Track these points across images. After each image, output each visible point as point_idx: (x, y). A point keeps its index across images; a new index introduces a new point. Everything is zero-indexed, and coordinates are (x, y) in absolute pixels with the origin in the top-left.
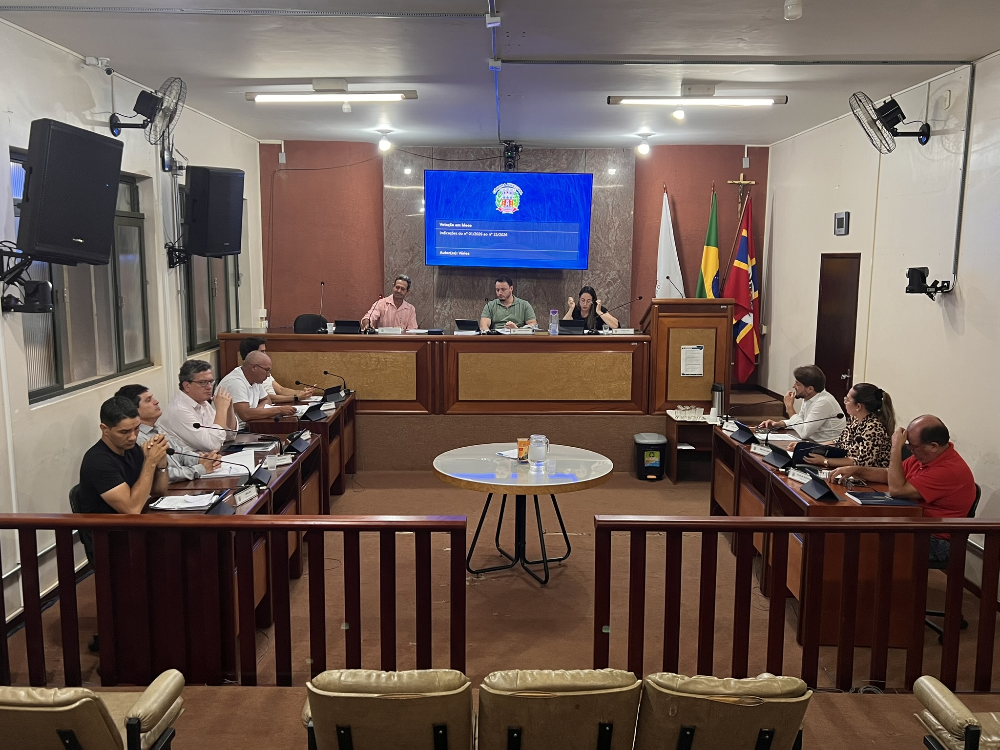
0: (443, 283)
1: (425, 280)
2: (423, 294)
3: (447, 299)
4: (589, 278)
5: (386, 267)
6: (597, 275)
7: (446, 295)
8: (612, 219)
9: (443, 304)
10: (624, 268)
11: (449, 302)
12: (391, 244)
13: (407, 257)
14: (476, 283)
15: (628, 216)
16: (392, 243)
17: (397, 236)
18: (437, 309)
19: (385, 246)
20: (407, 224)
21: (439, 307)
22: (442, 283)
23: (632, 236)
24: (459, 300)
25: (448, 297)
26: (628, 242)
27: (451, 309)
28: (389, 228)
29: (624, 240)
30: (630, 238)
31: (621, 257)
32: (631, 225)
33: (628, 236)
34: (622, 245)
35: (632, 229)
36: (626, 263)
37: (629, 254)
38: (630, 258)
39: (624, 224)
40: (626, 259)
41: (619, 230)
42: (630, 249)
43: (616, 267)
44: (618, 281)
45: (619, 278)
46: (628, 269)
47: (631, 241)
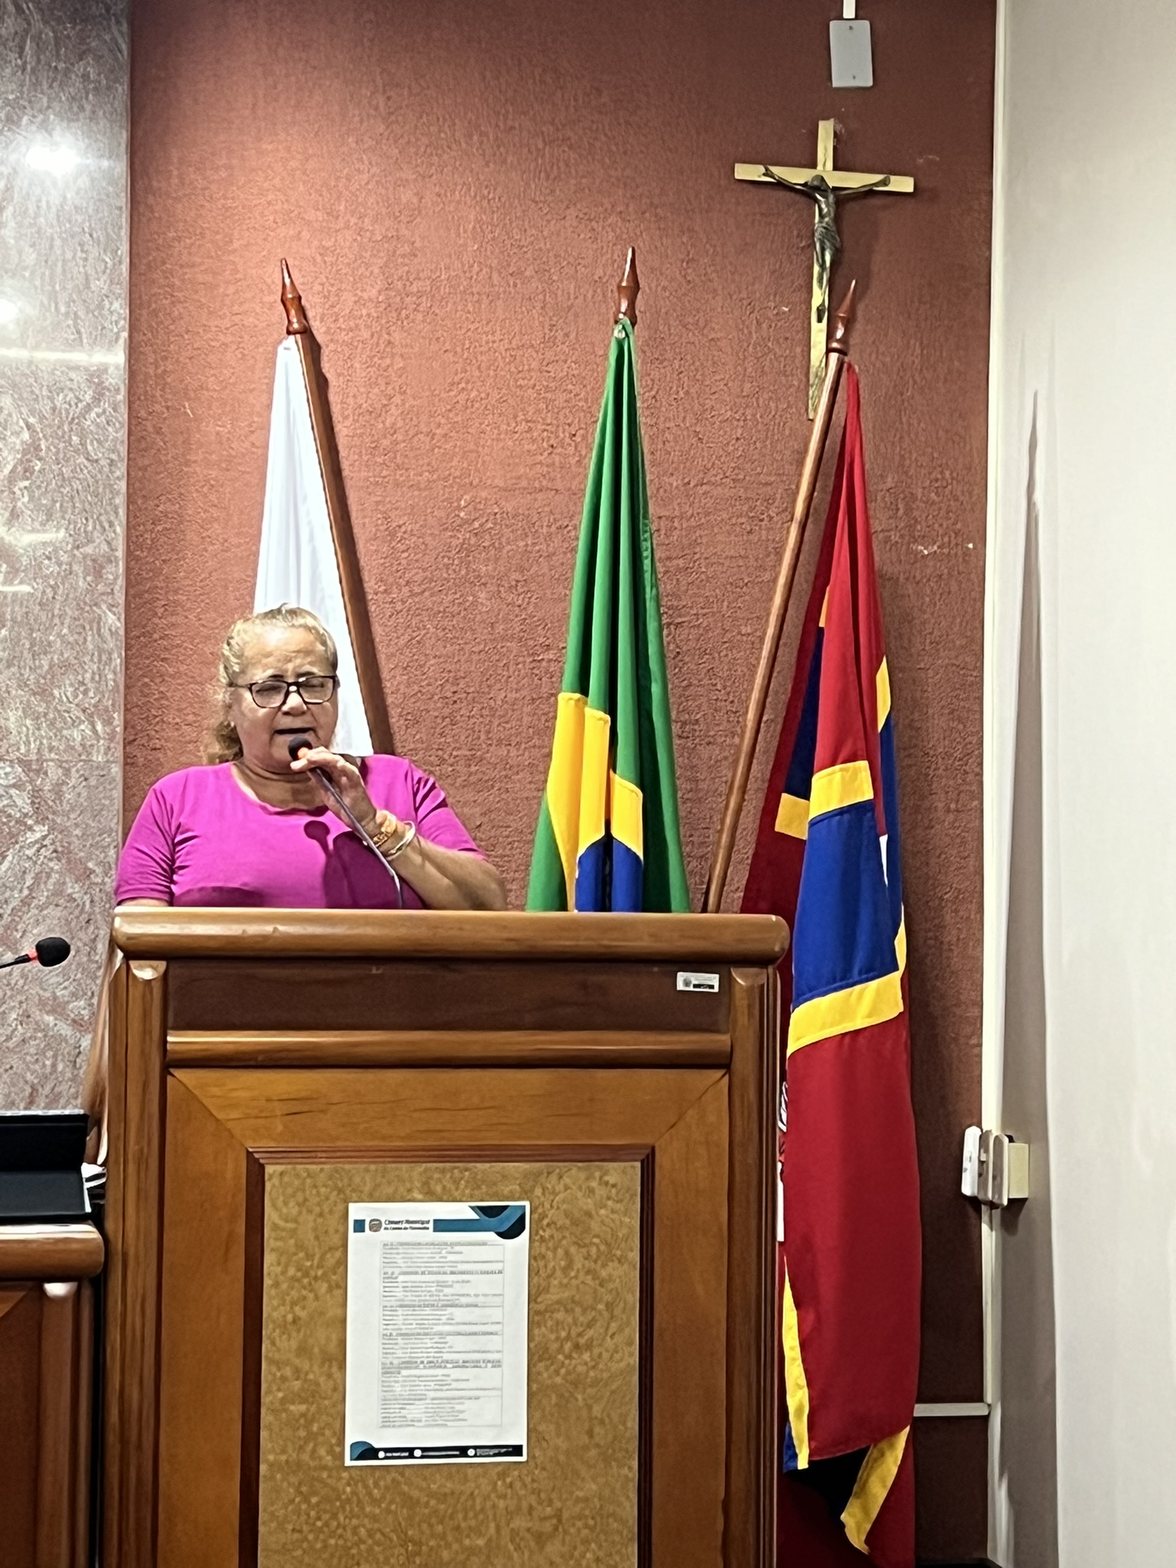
10: (69, 747)
29: (65, 558)
30: (109, 543)
31: (48, 672)
32: (114, 456)
33: (90, 528)
34: (54, 588)
35: (118, 478)
36: (84, 711)
37: (101, 651)
38: (110, 676)
39: (62, 445)
40: (82, 683)
41: (27, 483)
42: (111, 618)
43: (13, 739)
44: (29, 834)
45: (37, 811)
46: (98, 752)
47: (117, 566)
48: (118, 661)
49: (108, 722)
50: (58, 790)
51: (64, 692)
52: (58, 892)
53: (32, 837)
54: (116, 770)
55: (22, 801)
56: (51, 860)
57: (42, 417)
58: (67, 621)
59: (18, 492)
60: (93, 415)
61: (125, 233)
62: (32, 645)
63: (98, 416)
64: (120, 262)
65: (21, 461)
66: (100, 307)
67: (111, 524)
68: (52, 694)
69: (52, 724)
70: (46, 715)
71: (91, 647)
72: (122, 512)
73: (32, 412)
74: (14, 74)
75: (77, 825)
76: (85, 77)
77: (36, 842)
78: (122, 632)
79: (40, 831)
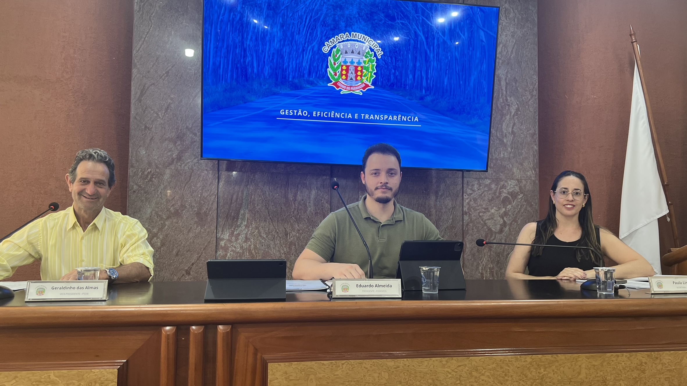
0: (235, 197)
1: (202, 189)
2: (198, 214)
3: (242, 223)
4: (474, 191)
5: (132, 166)
6: (486, 186)
7: (238, 216)
8: (507, 100)
9: (233, 233)
10: (527, 177)
11: (244, 227)
12: (143, 127)
13: (170, 150)
14: (291, 196)
15: (530, 97)
16: (146, 127)
17: (155, 115)
18: (223, 239)
19: (132, 132)
20: (172, 96)
21: (226, 236)
22: (232, 196)
23: (537, 127)
24: (262, 224)
25: (243, 219)
26: (533, 135)
27: (247, 239)
28: (140, 102)
29: (525, 134)
30: (535, 130)
31: (522, 159)
32: (535, 111)
33: (530, 127)
34: (523, 140)
35: (536, 116)
36: (530, 168)
37: (533, 154)
38: (536, 160)
39: (524, 108)
40: (530, 162)
41: (517, 117)
42: (535, 147)
43: (515, 174)
44: (519, 196)
45: (521, 191)
46: (533, 177)
47: (536, 135)
48: (537, 157)
49: (535, 171)
50: (525, 186)
51: (525, 164)
52: (525, 209)
53: (520, 197)
54: (537, 182)
55: (517, 189)
56: (524, 202)
57: (520, 102)
58: (526, 148)
59: (515, 119)
60: (531, 101)
61: (537, 61)
62: (519, 153)
63: (532, 102)
64: (536, 67)
65: (515, 112)
66: (532, 77)
67: (535, 126)
68: (523, 164)
69: (523, 171)
70: (522, 169)
71: (531, 154)
72: (537, 123)
73: (518, 101)
74: (513, 26)
75: (529, 194)
76: (528, 26)
77: (521, 198)
78: (538, 150)
79: (521, 196)
